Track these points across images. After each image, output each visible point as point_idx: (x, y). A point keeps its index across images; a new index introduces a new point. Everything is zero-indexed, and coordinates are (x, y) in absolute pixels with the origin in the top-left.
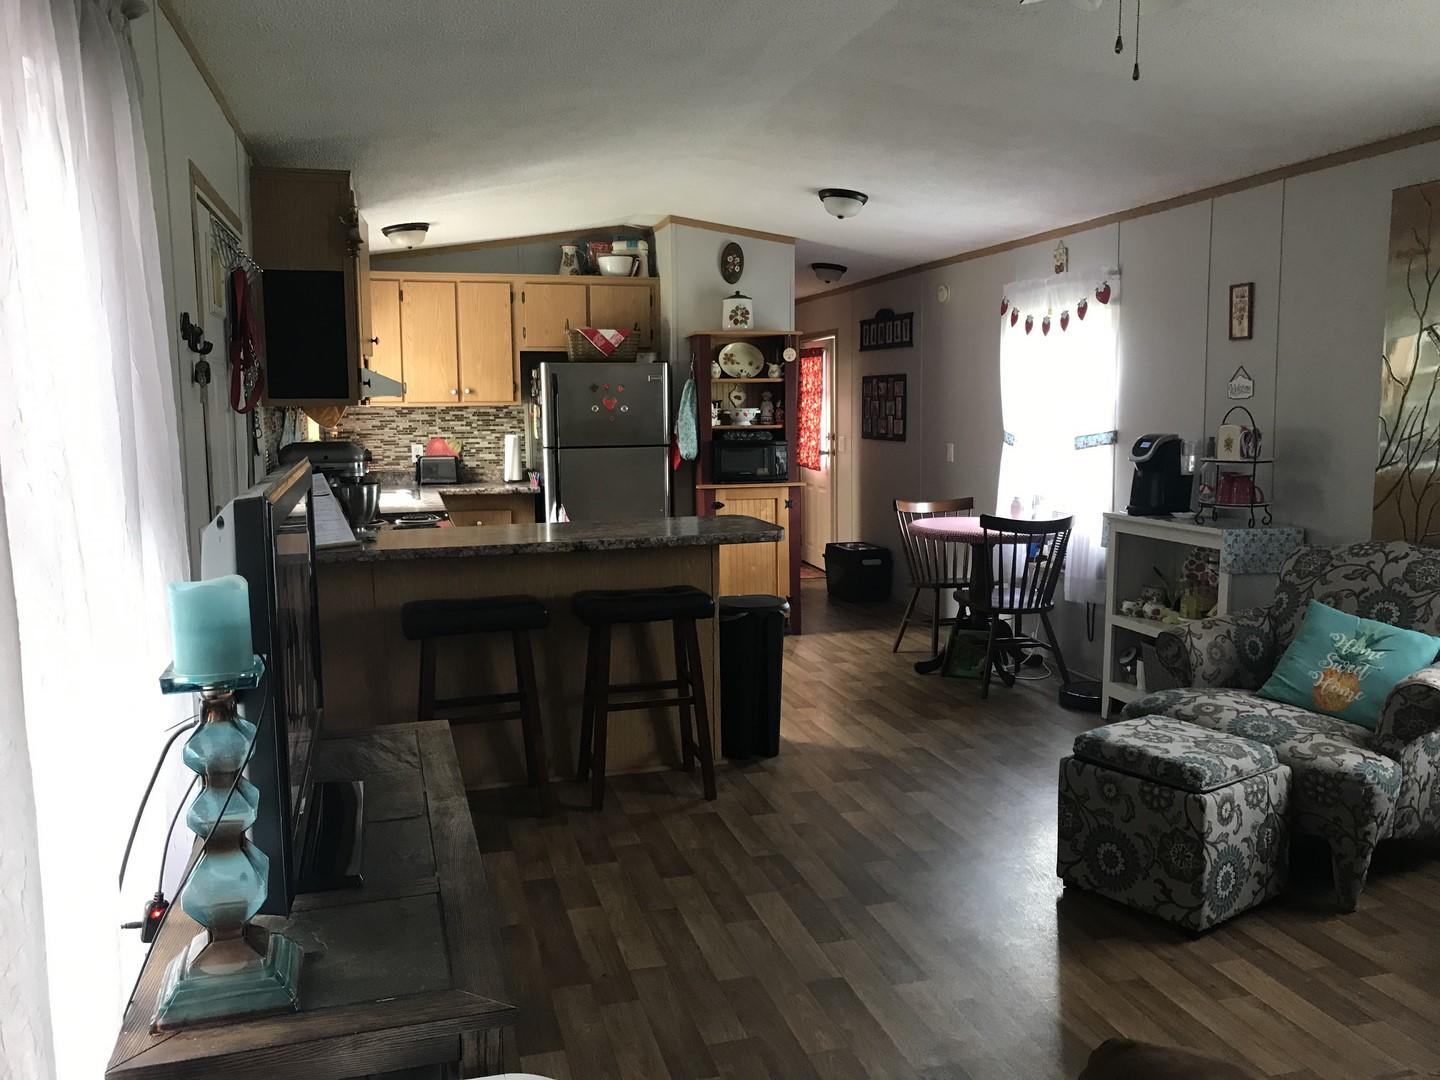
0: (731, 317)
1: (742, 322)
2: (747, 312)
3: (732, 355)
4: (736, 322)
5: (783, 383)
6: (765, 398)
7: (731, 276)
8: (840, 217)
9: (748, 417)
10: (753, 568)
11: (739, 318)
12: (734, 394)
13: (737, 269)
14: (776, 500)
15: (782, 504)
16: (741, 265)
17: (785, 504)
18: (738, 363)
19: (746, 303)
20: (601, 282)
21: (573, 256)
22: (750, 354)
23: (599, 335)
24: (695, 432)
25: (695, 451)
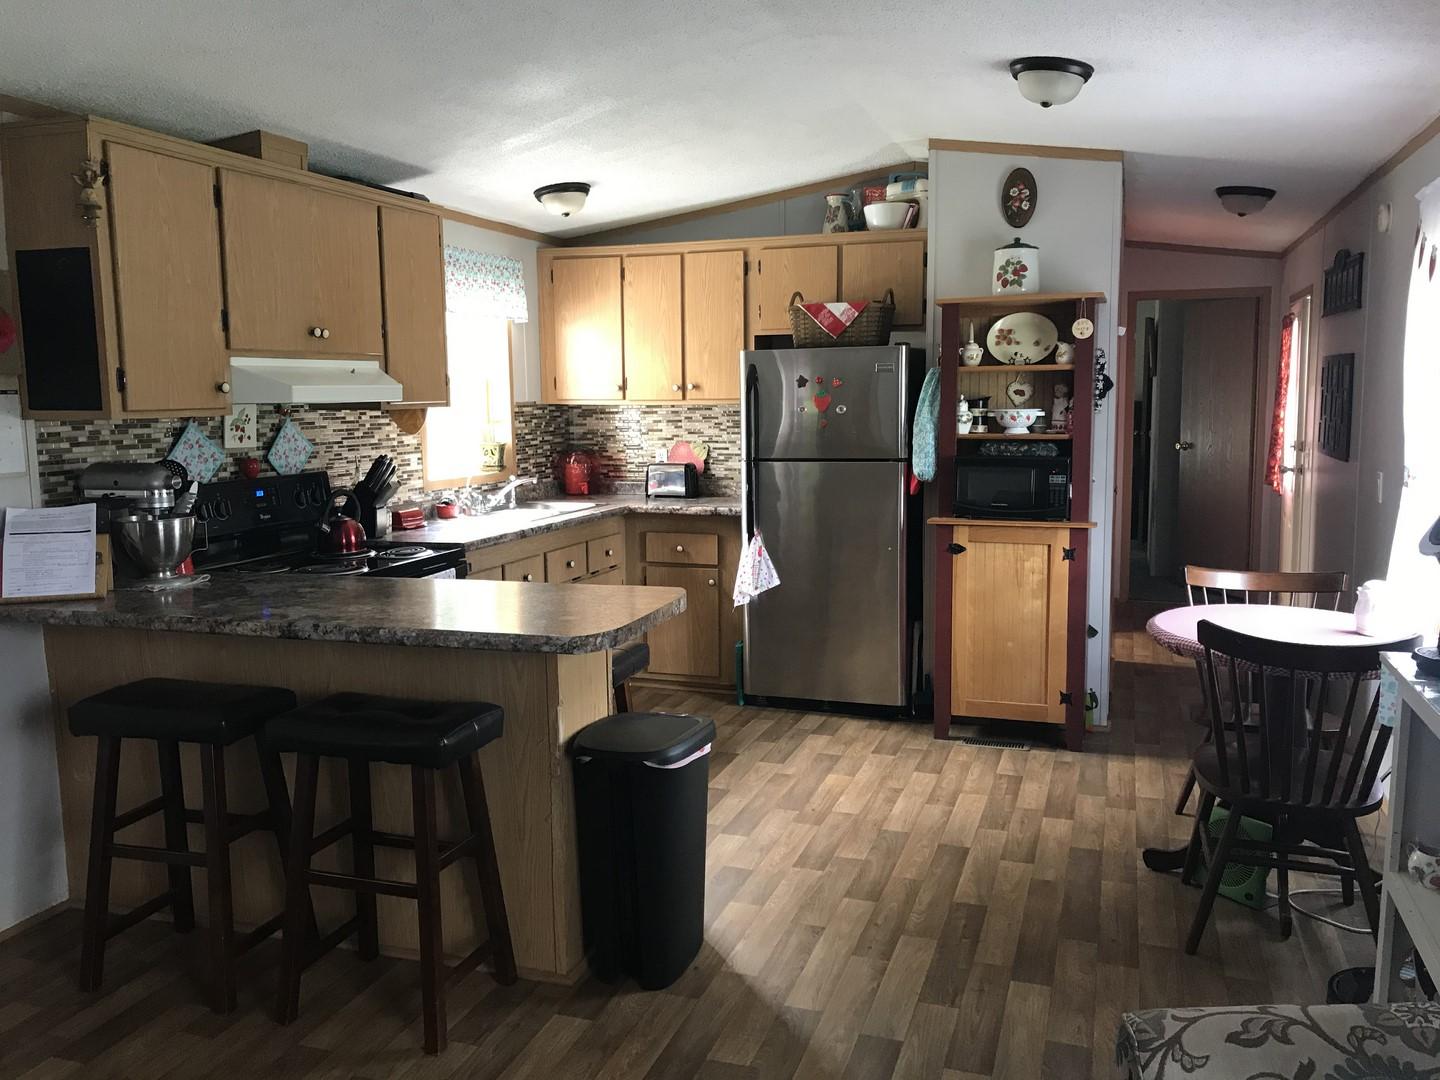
0: (999, 276)
1: (1013, 283)
2: (1024, 268)
3: (1010, 331)
4: (1005, 284)
5: (1071, 372)
6: (1058, 394)
7: (1017, 216)
8: (1045, 104)
9: (1022, 421)
10: (1010, 644)
11: (1010, 277)
12: (1015, 386)
13: (1025, 206)
14: (1049, 546)
15: (1059, 554)
16: (1033, 199)
17: (1063, 554)
18: (1018, 343)
19: (1024, 255)
20: (865, 239)
21: (838, 208)
22: (1039, 328)
23: (825, 311)
24: (933, 443)
25: (931, 469)
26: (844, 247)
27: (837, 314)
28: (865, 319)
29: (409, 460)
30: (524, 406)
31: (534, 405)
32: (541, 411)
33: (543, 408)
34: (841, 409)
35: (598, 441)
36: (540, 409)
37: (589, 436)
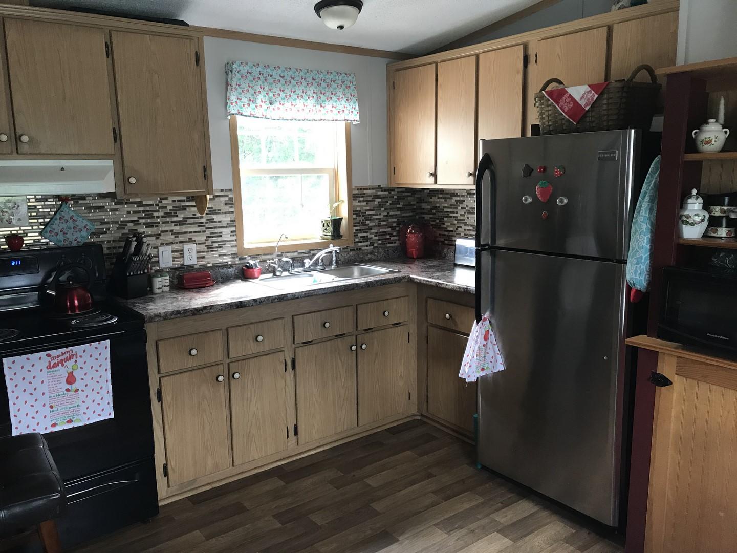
23: (566, 96)
24: (648, 247)
25: (643, 278)
26: (615, 27)
27: (577, 98)
28: (605, 102)
29: (221, 233)
30: (365, 189)
31: (379, 188)
32: (387, 193)
33: (390, 190)
34: (562, 201)
35: (439, 216)
36: (386, 191)
37: (434, 211)
